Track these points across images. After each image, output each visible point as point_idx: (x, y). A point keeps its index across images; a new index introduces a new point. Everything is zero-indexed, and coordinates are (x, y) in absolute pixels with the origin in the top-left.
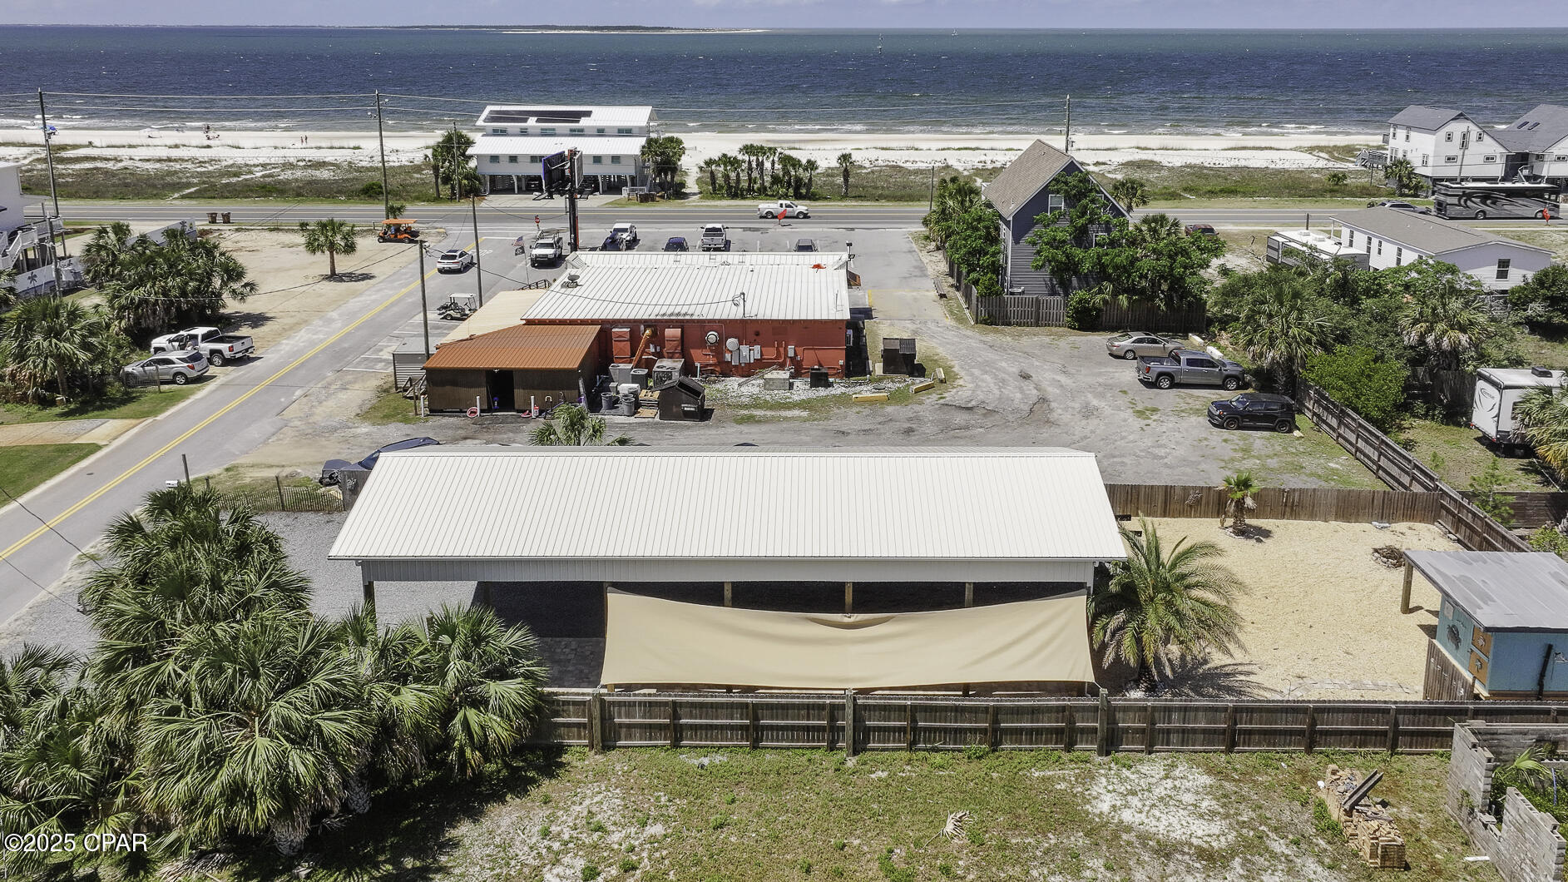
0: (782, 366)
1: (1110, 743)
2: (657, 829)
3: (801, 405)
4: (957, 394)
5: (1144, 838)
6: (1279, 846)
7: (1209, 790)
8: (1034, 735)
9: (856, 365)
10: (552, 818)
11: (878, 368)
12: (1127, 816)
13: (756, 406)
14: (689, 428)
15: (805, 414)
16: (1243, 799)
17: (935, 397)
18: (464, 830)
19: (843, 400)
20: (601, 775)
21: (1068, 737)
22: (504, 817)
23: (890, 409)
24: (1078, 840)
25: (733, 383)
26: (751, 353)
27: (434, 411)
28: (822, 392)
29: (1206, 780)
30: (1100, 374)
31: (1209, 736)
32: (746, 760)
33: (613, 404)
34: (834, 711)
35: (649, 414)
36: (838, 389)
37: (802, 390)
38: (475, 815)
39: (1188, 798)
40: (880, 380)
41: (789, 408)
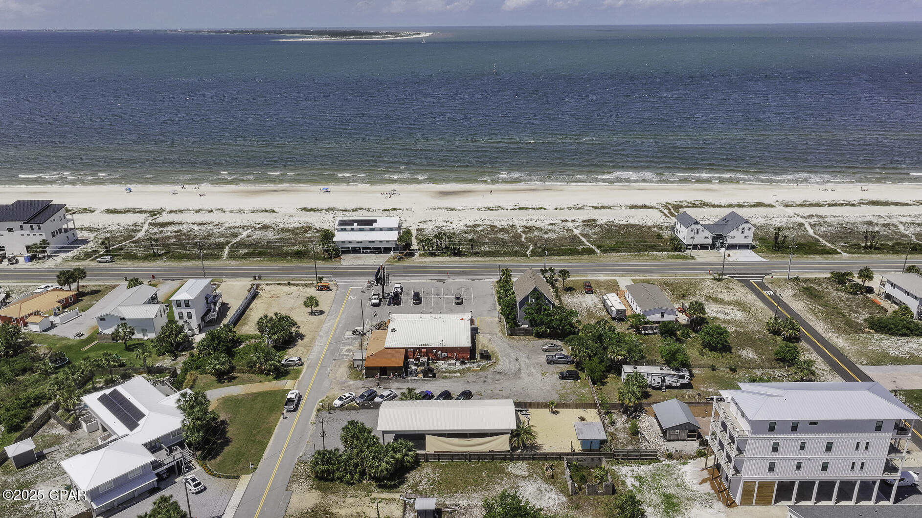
0: (453, 358)
1: (512, 459)
2: (438, 475)
3: (459, 371)
4: (498, 368)
5: (514, 475)
6: (535, 476)
7: (527, 467)
8: (500, 459)
9: (473, 357)
10: (421, 473)
11: (478, 357)
12: (512, 471)
13: (447, 372)
14: (431, 381)
15: (459, 375)
16: (532, 468)
17: (492, 368)
18: (407, 475)
19: (469, 369)
20: (427, 466)
21: (505, 459)
22: (413, 473)
23: (481, 373)
24: (504, 475)
25: (440, 363)
26: (445, 355)
27: (367, 376)
28: (464, 366)
29: (527, 465)
30: (536, 359)
31: (529, 458)
32: (451, 463)
33: (411, 373)
34: (466, 455)
35: (421, 376)
36: (468, 365)
37: (459, 366)
38: (409, 473)
39: (523, 468)
40: (479, 361)
41: (455, 373)
